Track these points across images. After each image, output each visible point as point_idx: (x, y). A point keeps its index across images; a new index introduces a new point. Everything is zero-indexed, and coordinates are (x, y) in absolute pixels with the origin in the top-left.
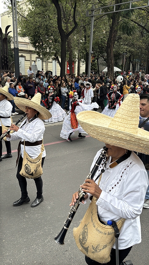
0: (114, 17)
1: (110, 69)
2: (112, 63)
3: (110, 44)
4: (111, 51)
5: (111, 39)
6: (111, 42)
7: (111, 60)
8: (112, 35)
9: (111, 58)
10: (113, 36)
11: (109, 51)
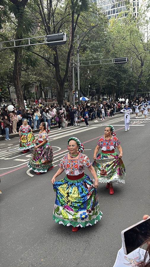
0: (16, 51)
1: (20, 100)
2: (20, 94)
3: (16, 76)
4: (18, 83)
5: (16, 72)
6: (17, 74)
7: (20, 91)
8: (17, 67)
9: (19, 89)
10: (18, 69)
11: (16, 83)
